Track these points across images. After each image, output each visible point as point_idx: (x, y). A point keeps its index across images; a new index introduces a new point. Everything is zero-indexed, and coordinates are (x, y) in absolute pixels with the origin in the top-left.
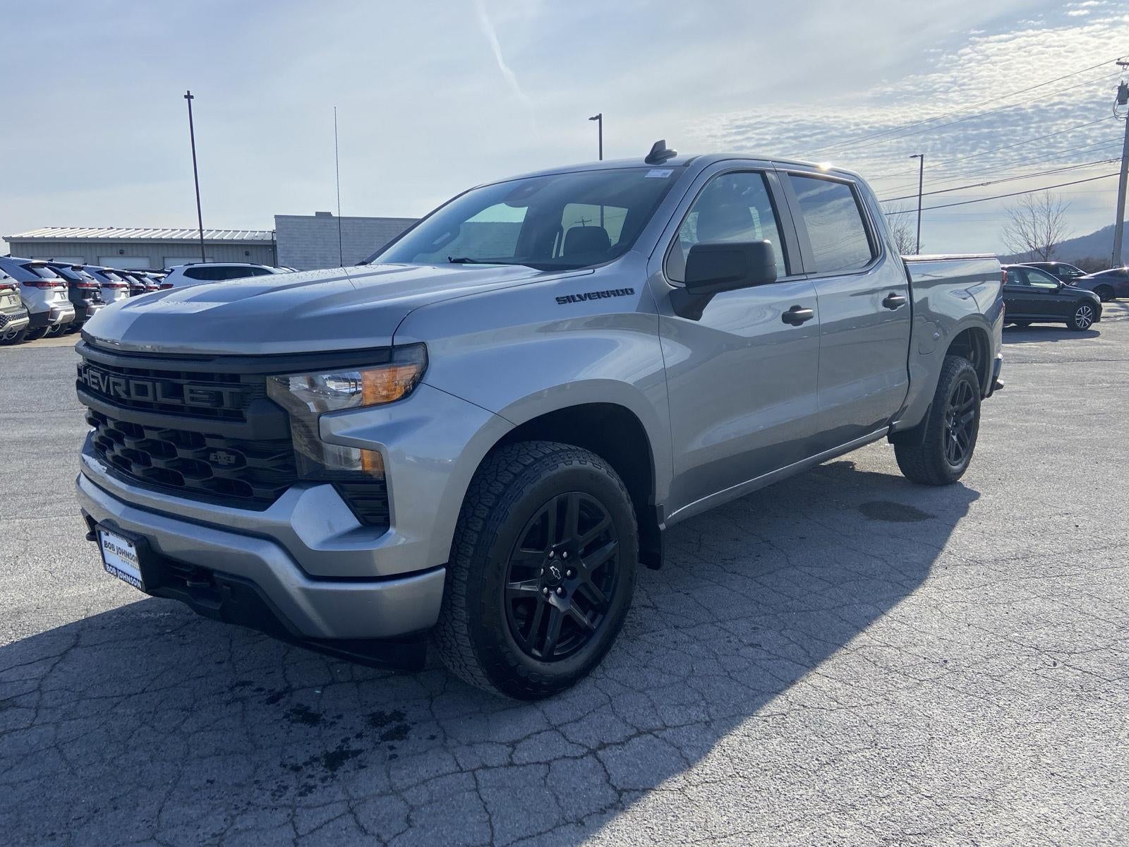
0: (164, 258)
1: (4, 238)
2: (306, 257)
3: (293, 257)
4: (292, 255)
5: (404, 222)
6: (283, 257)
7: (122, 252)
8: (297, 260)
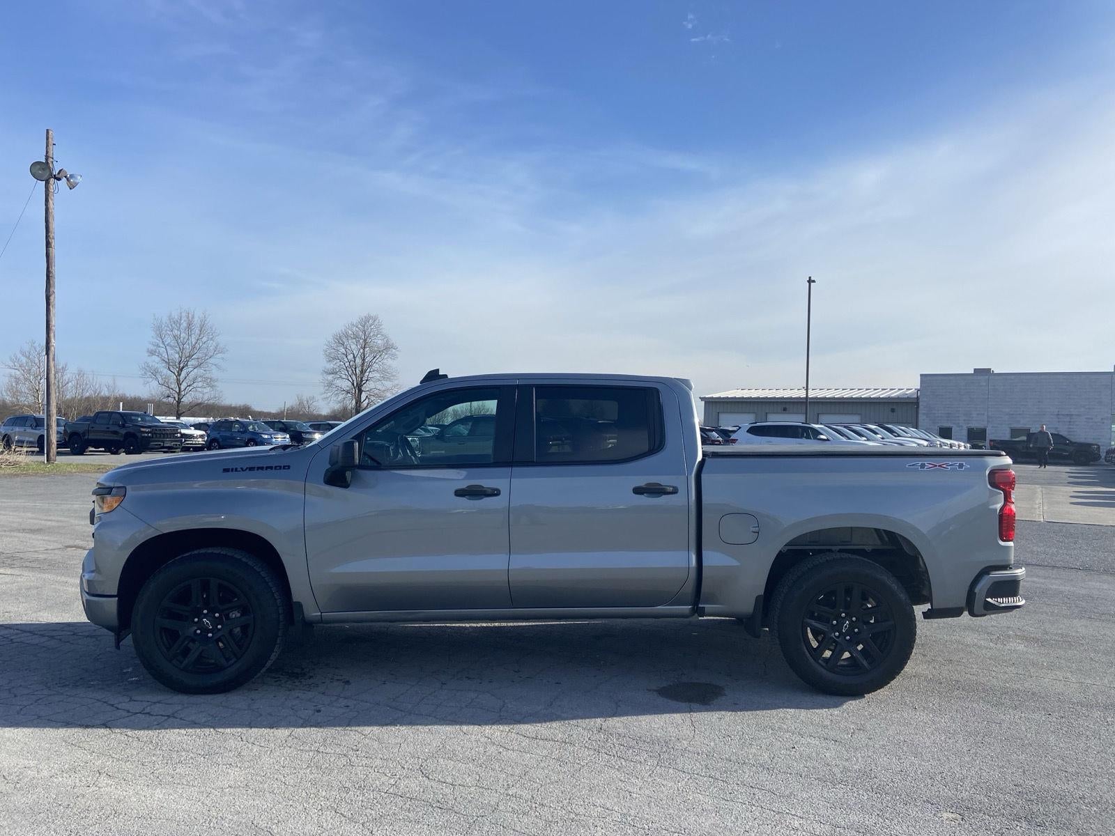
0: (818, 414)
1: (700, 398)
2: (948, 414)
3: (934, 414)
4: (933, 412)
5: (1065, 377)
6: (924, 414)
7: (785, 409)
8: (938, 417)
